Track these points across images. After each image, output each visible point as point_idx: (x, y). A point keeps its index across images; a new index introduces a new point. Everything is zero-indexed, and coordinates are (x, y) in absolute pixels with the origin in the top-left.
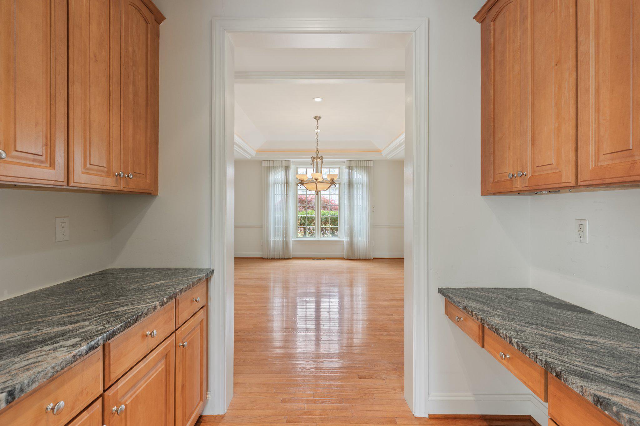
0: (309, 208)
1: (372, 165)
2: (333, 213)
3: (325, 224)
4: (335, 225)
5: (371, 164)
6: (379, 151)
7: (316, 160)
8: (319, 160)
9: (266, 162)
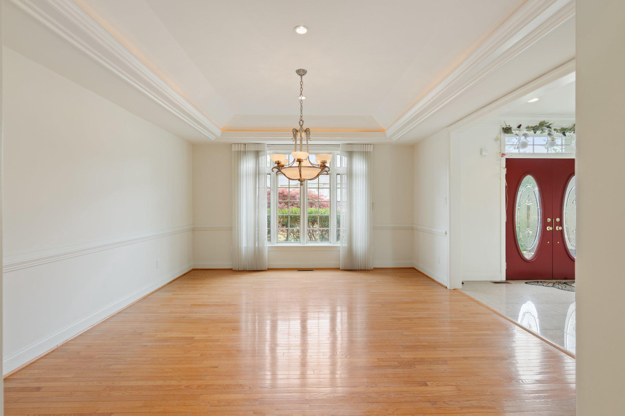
0: (292, 205)
1: (372, 150)
2: (323, 212)
3: (313, 224)
4: (325, 226)
5: (370, 149)
6: (382, 131)
7: (299, 134)
8: (304, 134)
9: (237, 145)
